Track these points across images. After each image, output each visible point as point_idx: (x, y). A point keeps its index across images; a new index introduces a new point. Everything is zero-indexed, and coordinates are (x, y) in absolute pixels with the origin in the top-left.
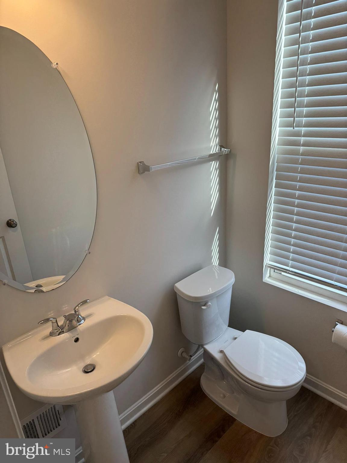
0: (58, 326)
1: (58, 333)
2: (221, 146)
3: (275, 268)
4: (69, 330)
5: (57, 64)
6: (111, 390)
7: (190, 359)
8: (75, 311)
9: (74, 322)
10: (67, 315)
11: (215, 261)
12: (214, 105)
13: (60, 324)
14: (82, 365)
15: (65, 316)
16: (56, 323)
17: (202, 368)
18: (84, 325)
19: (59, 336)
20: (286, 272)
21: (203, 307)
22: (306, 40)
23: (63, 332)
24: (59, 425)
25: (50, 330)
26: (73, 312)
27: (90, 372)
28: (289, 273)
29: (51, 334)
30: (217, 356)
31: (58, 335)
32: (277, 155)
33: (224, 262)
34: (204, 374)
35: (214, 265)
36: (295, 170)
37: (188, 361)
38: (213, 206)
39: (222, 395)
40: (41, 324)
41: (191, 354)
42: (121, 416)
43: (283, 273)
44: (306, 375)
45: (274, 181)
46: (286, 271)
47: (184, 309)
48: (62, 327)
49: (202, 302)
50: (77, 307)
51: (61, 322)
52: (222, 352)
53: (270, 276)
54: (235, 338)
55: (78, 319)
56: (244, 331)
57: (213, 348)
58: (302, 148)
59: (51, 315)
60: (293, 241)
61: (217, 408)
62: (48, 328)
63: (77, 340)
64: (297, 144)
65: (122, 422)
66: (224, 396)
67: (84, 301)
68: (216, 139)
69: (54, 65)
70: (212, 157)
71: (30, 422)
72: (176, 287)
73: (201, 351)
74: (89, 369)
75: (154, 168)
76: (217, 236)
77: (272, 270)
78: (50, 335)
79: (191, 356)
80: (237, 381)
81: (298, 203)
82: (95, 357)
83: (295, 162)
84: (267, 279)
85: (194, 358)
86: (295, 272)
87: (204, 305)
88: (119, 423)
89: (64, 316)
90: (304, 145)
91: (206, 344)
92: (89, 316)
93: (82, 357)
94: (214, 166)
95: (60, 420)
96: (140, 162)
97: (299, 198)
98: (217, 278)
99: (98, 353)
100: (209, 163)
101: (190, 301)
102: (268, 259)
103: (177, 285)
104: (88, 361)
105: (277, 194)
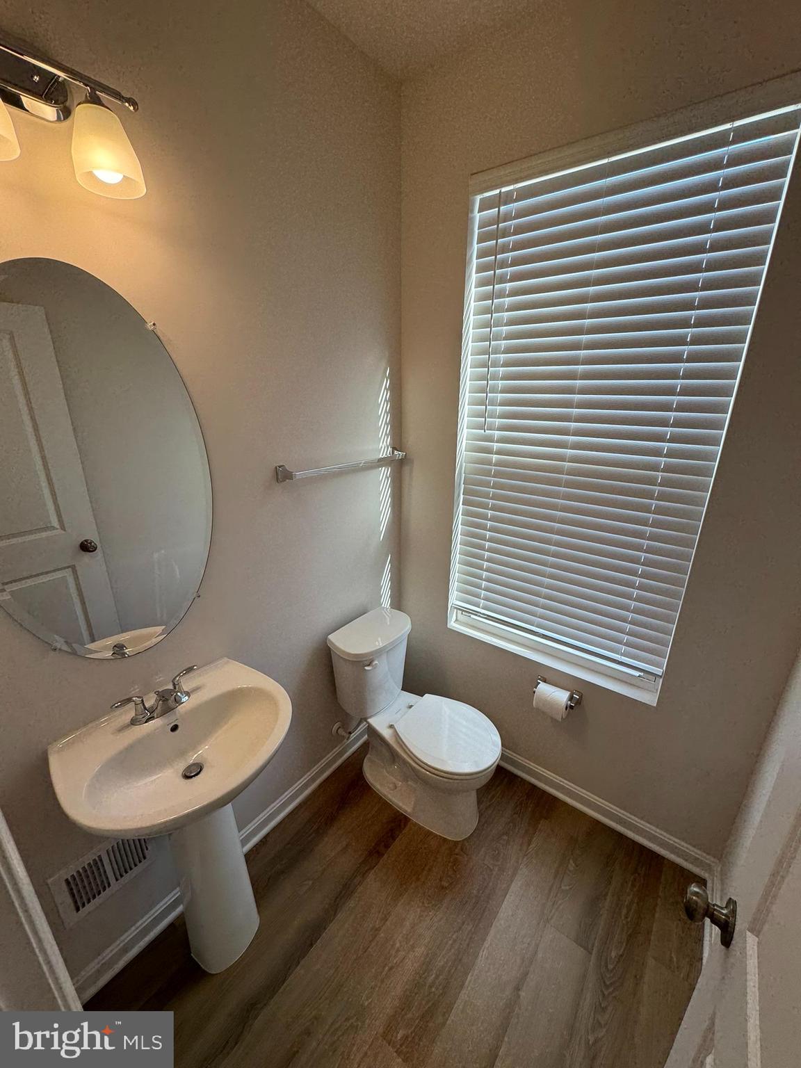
0: (145, 708)
1: (145, 720)
2: (394, 449)
3: (463, 610)
4: (163, 714)
5: (154, 324)
6: (228, 803)
7: (349, 738)
8: (174, 685)
9: (171, 702)
10: (160, 690)
11: (386, 601)
12: (384, 396)
13: (147, 705)
14: (181, 766)
15: (158, 692)
16: (141, 705)
17: (365, 748)
18: (187, 703)
19: (147, 724)
20: (476, 615)
21: (366, 668)
22: (500, 309)
23: (152, 718)
24: (145, 858)
25: (132, 714)
26: (171, 687)
27: (194, 776)
28: (479, 616)
29: (134, 722)
30: (386, 733)
31: (146, 722)
32: (464, 464)
33: (398, 603)
34: (368, 756)
35: (384, 608)
36: (487, 485)
37: (345, 740)
38: (383, 528)
39: (391, 786)
40: (116, 707)
41: (349, 730)
42: (241, 833)
43: (472, 616)
44: (502, 750)
45: (462, 496)
46: (476, 613)
47: (342, 671)
48: (152, 710)
49: (366, 661)
50: (178, 678)
51: (150, 701)
52: (391, 727)
53: (456, 620)
54: (411, 707)
55: (177, 698)
56: (422, 696)
57: (379, 723)
58: (495, 457)
59: (135, 691)
60: (485, 574)
61: (385, 805)
62: (129, 713)
63: (175, 728)
64: (489, 451)
65: (244, 842)
66: (396, 787)
67: (190, 668)
68: (388, 438)
69: (150, 326)
70: (382, 462)
71: (95, 860)
72: (329, 640)
73: (363, 726)
74: (192, 773)
75: (299, 474)
76: (388, 567)
77: (460, 612)
78: (132, 724)
79: (350, 733)
80: (413, 769)
81: (491, 526)
82: (202, 752)
83: (488, 473)
84: (452, 624)
85: (353, 736)
86: (488, 615)
87: (369, 665)
88: (239, 845)
89: (155, 693)
90: (498, 453)
91: (370, 717)
92: (197, 689)
93: (182, 753)
94: (384, 473)
95: (147, 849)
96: (280, 467)
97: (493, 519)
98: (389, 623)
99: (207, 747)
100: (377, 470)
101: (349, 661)
102: (454, 598)
103: (330, 637)
104: (192, 758)
105: (466, 513)
